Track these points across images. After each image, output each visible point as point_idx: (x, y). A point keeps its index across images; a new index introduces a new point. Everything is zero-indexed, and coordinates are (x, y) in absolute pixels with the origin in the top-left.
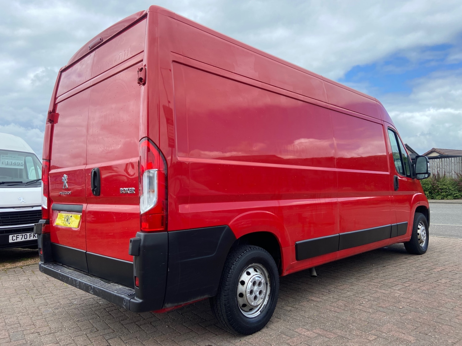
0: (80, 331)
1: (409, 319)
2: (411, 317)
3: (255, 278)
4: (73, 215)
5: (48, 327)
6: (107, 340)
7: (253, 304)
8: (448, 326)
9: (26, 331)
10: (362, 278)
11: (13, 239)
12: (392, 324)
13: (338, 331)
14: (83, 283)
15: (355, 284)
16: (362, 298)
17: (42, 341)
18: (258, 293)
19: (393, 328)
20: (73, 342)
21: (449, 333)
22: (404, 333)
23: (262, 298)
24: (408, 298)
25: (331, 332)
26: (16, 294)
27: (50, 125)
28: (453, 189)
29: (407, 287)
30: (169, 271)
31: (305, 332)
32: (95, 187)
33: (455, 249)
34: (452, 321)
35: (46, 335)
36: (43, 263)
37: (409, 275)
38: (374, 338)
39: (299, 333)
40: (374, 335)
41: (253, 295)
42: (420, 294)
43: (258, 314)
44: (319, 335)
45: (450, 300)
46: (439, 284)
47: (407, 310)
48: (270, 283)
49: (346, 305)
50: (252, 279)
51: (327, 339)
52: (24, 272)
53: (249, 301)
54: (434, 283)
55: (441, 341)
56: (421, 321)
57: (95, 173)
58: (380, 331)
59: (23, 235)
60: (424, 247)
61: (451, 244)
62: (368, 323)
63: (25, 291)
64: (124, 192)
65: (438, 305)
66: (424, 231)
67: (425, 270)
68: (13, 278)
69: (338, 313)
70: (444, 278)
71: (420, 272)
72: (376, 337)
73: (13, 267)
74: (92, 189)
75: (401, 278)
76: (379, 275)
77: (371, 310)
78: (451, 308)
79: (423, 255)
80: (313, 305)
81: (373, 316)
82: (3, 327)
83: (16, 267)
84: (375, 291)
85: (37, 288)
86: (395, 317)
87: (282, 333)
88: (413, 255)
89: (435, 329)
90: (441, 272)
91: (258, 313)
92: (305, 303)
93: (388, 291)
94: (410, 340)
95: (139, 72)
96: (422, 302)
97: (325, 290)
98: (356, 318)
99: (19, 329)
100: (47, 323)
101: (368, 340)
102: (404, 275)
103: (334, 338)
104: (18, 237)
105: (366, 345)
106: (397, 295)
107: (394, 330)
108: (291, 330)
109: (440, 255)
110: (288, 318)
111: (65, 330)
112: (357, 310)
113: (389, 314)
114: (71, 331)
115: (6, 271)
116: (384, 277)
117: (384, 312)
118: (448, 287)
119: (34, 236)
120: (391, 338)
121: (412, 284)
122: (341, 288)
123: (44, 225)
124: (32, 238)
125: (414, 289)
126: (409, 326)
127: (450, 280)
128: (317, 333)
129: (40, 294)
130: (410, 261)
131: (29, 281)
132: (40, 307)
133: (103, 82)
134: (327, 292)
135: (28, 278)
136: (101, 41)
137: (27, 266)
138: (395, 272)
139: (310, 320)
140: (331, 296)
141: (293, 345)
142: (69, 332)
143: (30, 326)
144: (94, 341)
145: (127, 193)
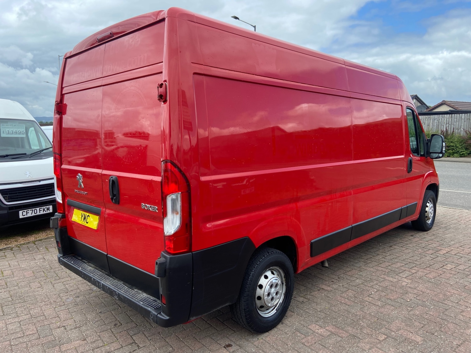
0: (104, 325)
1: (416, 315)
2: (417, 313)
3: (272, 281)
4: (90, 215)
5: (72, 319)
6: (131, 336)
7: (270, 305)
8: (454, 325)
9: (53, 325)
10: (370, 262)
11: (24, 215)
12: (400, 320)
13: (349, 329)
14: (107, 286)
15: (363, 269)
16: (370, 287)
17: (69, 337)
18: (275, 294)
19: (401, 325)
20: (99, 339)
21: (455, 332)
22: (411, 333)
23: (278, 298)
24: (415, 289)
25: (343, 330)
26: (34, 278)
27: (58, 116)
28: (460, 147)
29: (413, 273)
30: (193, 289)
31: (318, 330)
32: (114, 195)
33: (460, 224)
34: (457, 318)
35: (72, 329)
36: (62, 255)
37: (416, 258)
38: (383, 338)
39: (313, 331)
40: (383, 334)
41: (270, 297)
42: (427, 283)
43: (274, 313)
44: (332, 333)
45: (456, 292)
46: (445, 270)
47: (414, 303)
48: (285, 282)
49: (356, 295)
50: (269, 282)
51: (339, 339)
52: (38, 249)
53: (267, 303)
54: (440, 269)
55: (446, 342)
56: (428, 317)
57: (113, 181)
58: (389, 329)
59: (33, 210)
60: (430, 223)
61: (456, 218)
62: (378, 319)
63: (42, 273)
64: (146, 208)
65: (443, 297)
66: (432, 208)
67: (431, 252)
69: (348, 305)
70: (449, 263)
71: (426, 255)
72: (386, 336)
73: (26, 243)
74: (111, 197)
75: (408, 263)
76: (386, 258)
77: (379, 303)
78: (456, 302)
79: (429, 232)
80: (324, 295)
81: (382, 310)
82: (30, 320)
83: (29, 242)
84: (383, 278)
85: (54, 270)
86: (403, 312)
87: (297, 330)
88: (419, 232)
89: (441, 327)
90: (446, 254)
91: (274, 311)
92: (316, 293)
93: (396, 279)
94: (418, 341)
95: (159, 88)
96: (428, 293)
97: (334, 276)
98: (366, 313)
99: (46, 323)
100: (71, 315)
101: (378, 340)
102: (411, 258)
103: (347, 337)
104: (28, 212)
105: (377, 346)
106: (404, 284)
107: (402, 328)
108: (305, 327)
109: (445, 232)
110: (301, 311)
111: (89, 324)
112: (367, 302)
113: (397, 308)
114: (95, 325)
115: (20, 248)
116: (391, 260)
117: (392, 305)
118: (453, 275)
119: (44, 210)
120: (399, 338)
121: (418, 271)
122: (350, 273)
123: (60, 220)
124: (42, 213)
125: (421, 277)
126: (417, 324)
127: (455, 266)
128: (329, 331)
129: (58, 277)
130: (416, 239)
131: (44, 260)
132: (61, 295)
133: (117, 84)
134: (336, 279)
135: (43, 257)
136: (111, 36)
137: (40, 241)
138: (402, 254)
139: (322, 314)
140: (341, 285)
141: (308, 345)
142: (94, 326)
143: (55, 318)
144: (120, 337)
145: (149, 209)
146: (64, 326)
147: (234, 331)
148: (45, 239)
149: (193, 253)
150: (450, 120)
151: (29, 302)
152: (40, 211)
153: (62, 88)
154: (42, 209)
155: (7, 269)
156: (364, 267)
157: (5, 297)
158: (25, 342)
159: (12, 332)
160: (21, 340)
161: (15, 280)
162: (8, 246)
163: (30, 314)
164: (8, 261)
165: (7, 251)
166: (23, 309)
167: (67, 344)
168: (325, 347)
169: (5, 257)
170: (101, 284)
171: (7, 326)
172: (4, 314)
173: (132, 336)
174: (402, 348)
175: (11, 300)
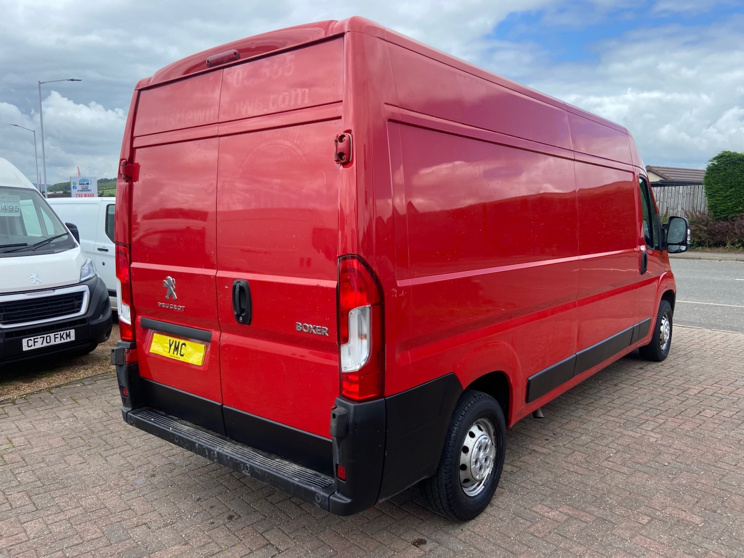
0: (211, 518)
1: (683, 485)
2: (684, 482)
3: (481, 441)
4: (187, 342)
5: (155, 512)
6: (261, 534)
7: (478, 477)
9: (125, 522)
10: (593, 408)
11: (30, 345)
12: (662, 493)
13: (593, 509)
14: (227, 456)
15: (587, 419)
16: (605, 446)
17: (160, 541)
18: (484, 461)
19: (666, 500)
20: (211, 541)
22: (684, 511)
23: (488, 467)
24: (670, 446)
25: (585, 512)
26: (69, 447)
27: (124, 184)
29: (661, 424)
30: (386, 454)
31: (548, 513)
32: (242, 311)
33: (706, 351)
34: (741, 487)
35: (161, 528)
36: (130, 409)
37: (657, 401)
38: (647, 521)
39: (540, 514)
40: (645, 515)
41: (478, 465)
42: (685, 438)
44: (571, 517)
45: (729, 450)
46: (704, 418)
47: (676, 468)
48: (495, 443)
49: (588, 459)
50: (477, 442)
51: (583, 525)
52: (59, 400)
53: (474, 474)
54: (696, 417)
56: (701, 488)
57: (241, 288)
58: (650, 507)
59: (44, 337)
60: (665, 350)
61: (697, 341)
62: (630, 494)
63: (80, 440)
64: (304, 330)
65: (714, 458)
66: (668, 327)
67: (675, 392)
68: (46, 414)
69: (581, 475)
70: (707, 407)
71: (671, 396)
72: (650, 518)
73: (36, 392)
74: (236, 313)
75: (648, 409)
76: (614, 402)
77: (625, 470)
78: (734, 464)
79: (663, 362)
80: (541, 460)
81: (632, 479)
82: (85, 517)
83: (40, 391)
84: (620, 433)
85: (99, 434)
86: (664, 482)
87: (516, 514)
88: (649, 362)
89: (723, 502)
90: (699, 395)
91: (481, 487)
92: (528, 458)
93: (638, 433)
94: (696, 523)
95: (339, 142)
96: (690, 453)
97: (547, 432)
98: (610, 485)
99: (113, 520)
100: (152, 505)
101: (640, 523)
102: (650, 402)
103: (593, 522)
104: (36, 340)
105: (641, 533)
106: (652, 440)
107: (669, 505)
108: (527, 509)
109: (687, 362)
110: (514, 486)
111: (187, 518)
112: (607, 469)
113: (652, 476)
114: (197, 519)
115: (27, 399)
116: (622, 405)
117: (645, 472)
118: (718, 425)
119: (62, 337)
120: (669, 520)
121: (667, 420)
122: (568, 427)
123: (128, 352)
124: (58, 341)
125: (673, 430)
126: (687, 497)
127: (717, 412)
128: (565, 514)
129: (109, 446)
130: (649, 374)
131: (76, 419)
132: (124, 474)
133: (248, 134)
134: (551, 436)
135: (73, 414)
136: (235, 57)
137: (58, 388)
138: (636, 395)
139: (547, 489)
140: (561, 444)
141: (540, 536)
142: (195, 522)
143: (126, 512)
144: (243, 537)
145: (310, 332)
146: (145, 524)
147: (422, 519)
148: (66, 384)
149: (386, 398)
150: (662, 195)
151: (73, 487)
152: (55, 338)
153: (132, 138)
154: (59, 336)
155: (16, 435)
156: (586, 417)
157: (29, 481)
158: (88, 552)
159: (61, 537)
160: (81, 548)
161: (37, 452)
162: (7, 397)
163: (82, 506)
164: (13, 421)
165: (7, 405)
166: (68, 500)
167: (160, 552)
168: (566, 537)
169: (6, 416)
170: (216, 452)
171: (50, 527)
172: (37, 508)
173: (263, 535)
174: (677, 533)
175: (42, 485)
